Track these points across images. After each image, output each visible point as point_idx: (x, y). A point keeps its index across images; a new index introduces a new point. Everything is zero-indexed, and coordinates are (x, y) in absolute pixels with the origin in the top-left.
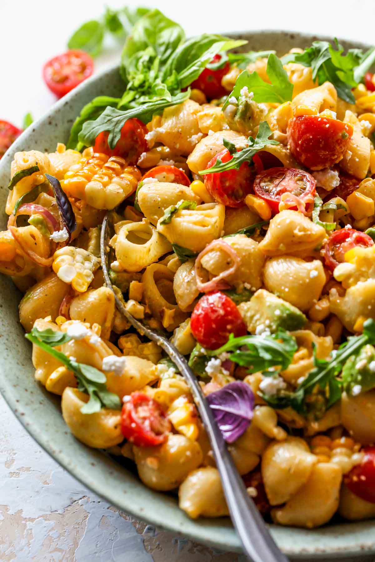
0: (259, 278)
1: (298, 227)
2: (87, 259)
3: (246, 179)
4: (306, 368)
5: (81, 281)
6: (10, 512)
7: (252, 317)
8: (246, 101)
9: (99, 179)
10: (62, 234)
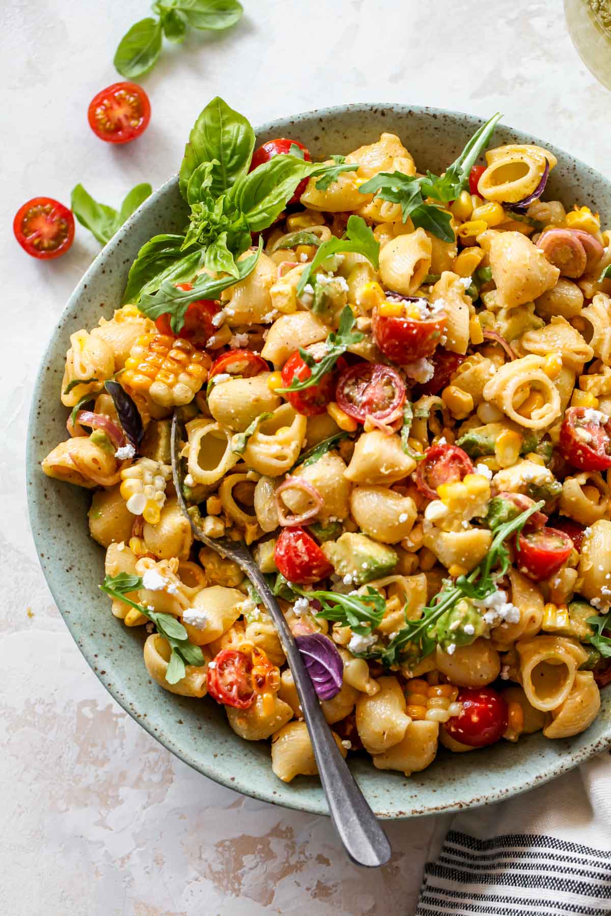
0: (345, 509)
1: (385, 465)
2: (158, 472)
3: (328, 384)
4: (397, 622)
5: (152, 510)
6: (99, 708)
7: (339, 562)
8: (324, 293)
9: (164, 379)
10: (126, 451)
